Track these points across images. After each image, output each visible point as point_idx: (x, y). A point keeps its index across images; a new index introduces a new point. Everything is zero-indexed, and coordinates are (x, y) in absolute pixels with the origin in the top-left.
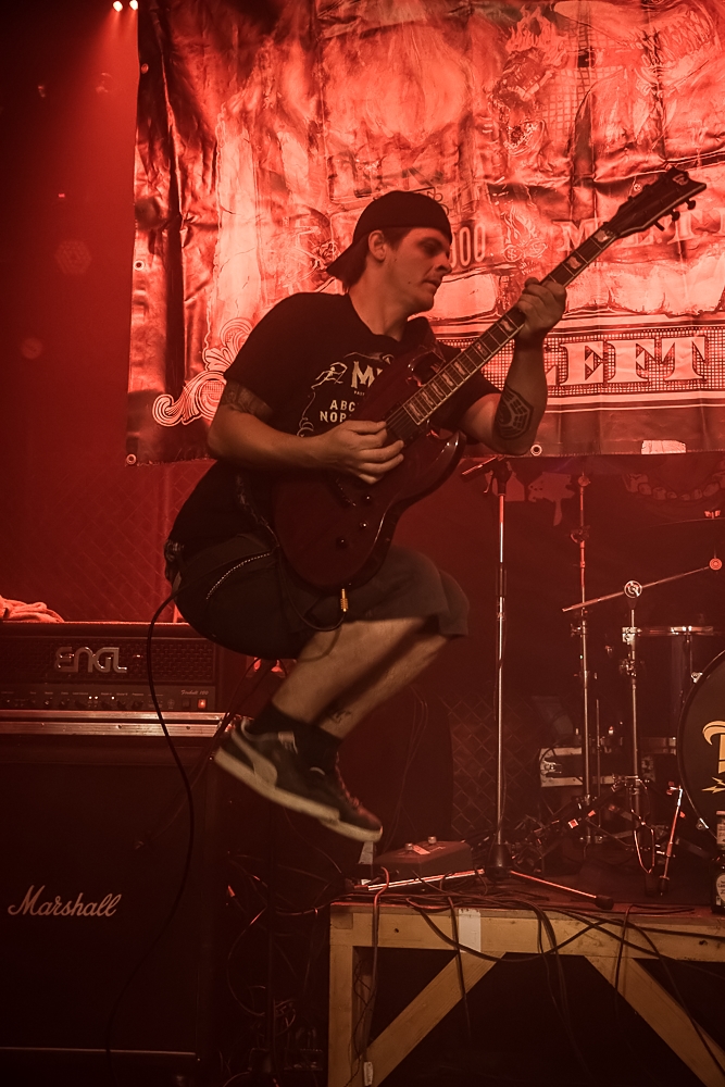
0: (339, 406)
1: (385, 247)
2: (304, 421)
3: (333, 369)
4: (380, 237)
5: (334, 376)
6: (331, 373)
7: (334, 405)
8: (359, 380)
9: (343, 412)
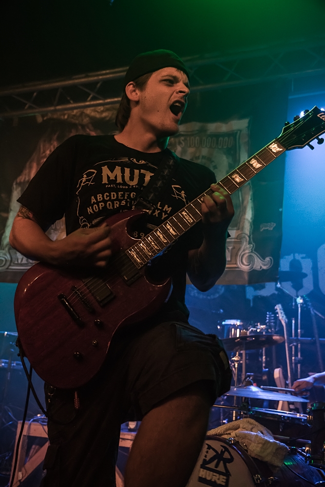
0: (96, 199)
1: (137, 91)
2: (82, 219)
3: (85, 176)
4: (134, 87)
5: (87, 180)
6: (84, 179)
7: (93, 200)
8: (108, 177)
9: (101, 202)
